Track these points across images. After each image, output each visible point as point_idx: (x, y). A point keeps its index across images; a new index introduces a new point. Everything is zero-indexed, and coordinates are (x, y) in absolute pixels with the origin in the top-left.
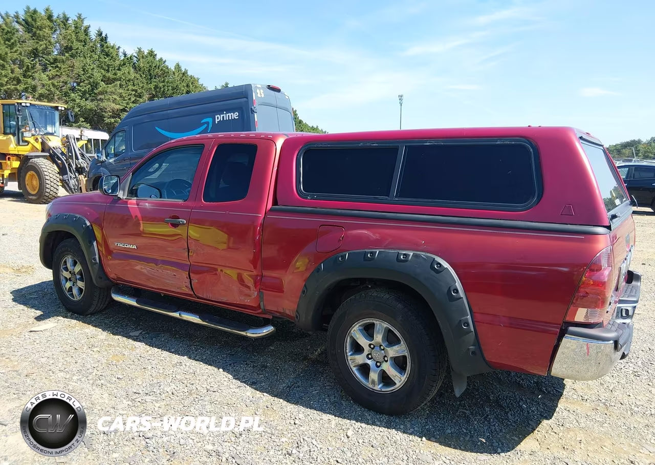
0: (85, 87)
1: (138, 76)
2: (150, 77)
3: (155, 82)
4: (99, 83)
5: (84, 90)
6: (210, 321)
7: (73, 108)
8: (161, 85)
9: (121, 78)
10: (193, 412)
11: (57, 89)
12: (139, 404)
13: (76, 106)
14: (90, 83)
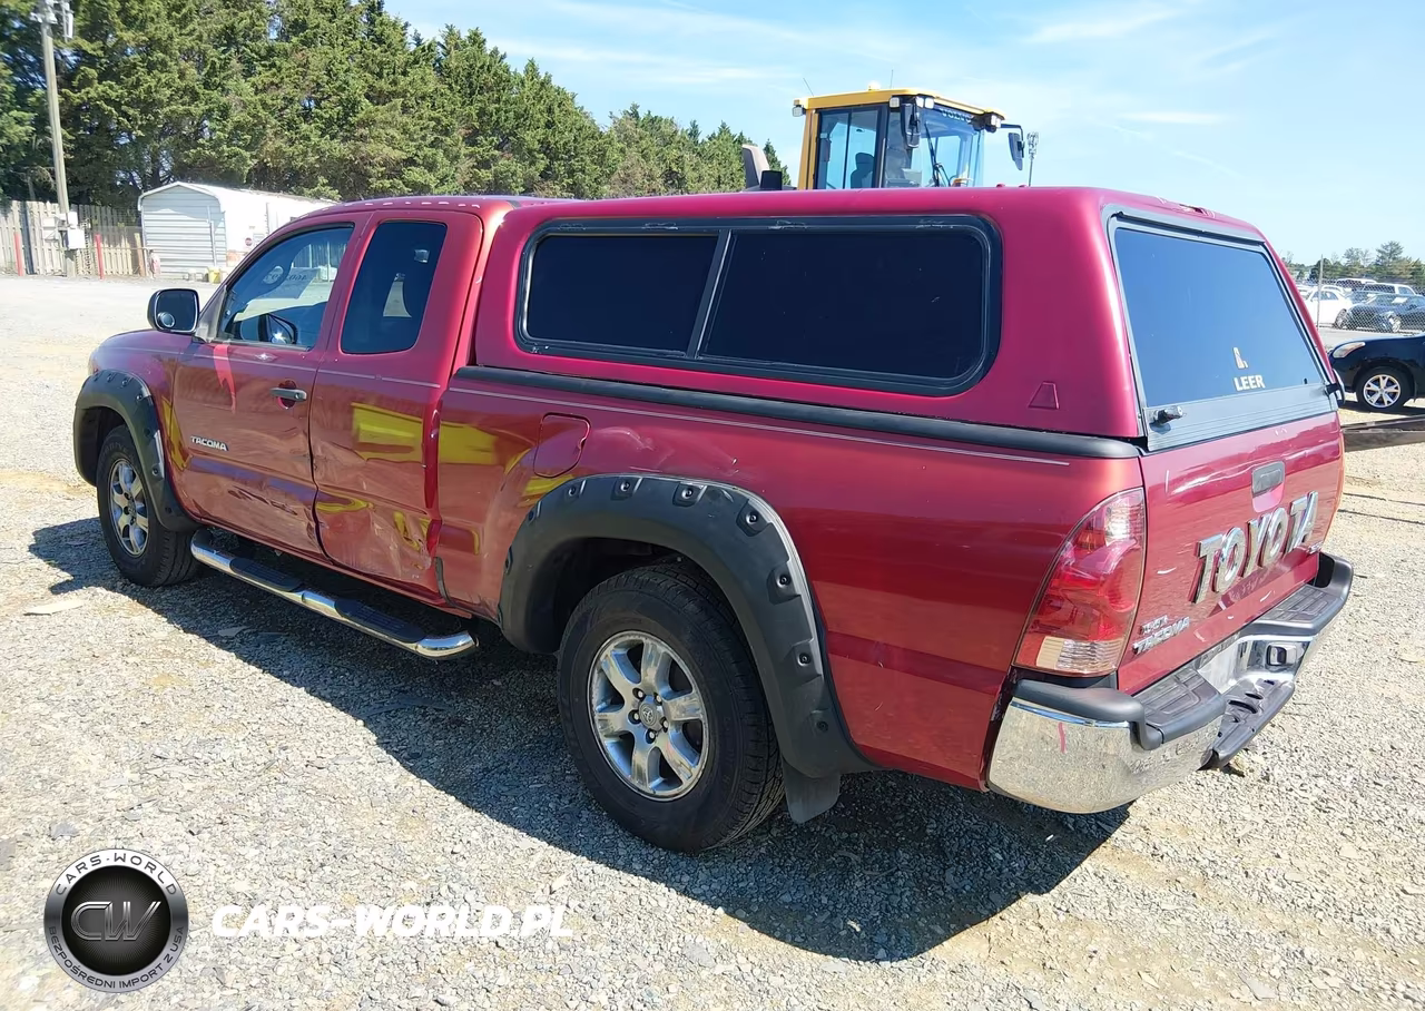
0: (331, 110)
1: (443, 88)
2: (471, 91)
3: (480, 101)
4: (359, 102)
5: (328, 116)
6: (354, 616)
7: (305, 154)
8: (492, 108)
9: (406, 91)
10: (250, 808)
11: (272, 113)
12: (153, 780)
13: (309, 150)
14: (340, 102)
